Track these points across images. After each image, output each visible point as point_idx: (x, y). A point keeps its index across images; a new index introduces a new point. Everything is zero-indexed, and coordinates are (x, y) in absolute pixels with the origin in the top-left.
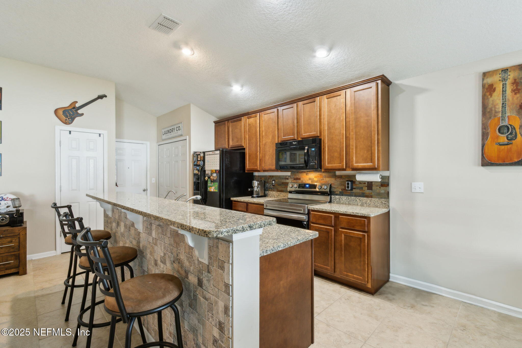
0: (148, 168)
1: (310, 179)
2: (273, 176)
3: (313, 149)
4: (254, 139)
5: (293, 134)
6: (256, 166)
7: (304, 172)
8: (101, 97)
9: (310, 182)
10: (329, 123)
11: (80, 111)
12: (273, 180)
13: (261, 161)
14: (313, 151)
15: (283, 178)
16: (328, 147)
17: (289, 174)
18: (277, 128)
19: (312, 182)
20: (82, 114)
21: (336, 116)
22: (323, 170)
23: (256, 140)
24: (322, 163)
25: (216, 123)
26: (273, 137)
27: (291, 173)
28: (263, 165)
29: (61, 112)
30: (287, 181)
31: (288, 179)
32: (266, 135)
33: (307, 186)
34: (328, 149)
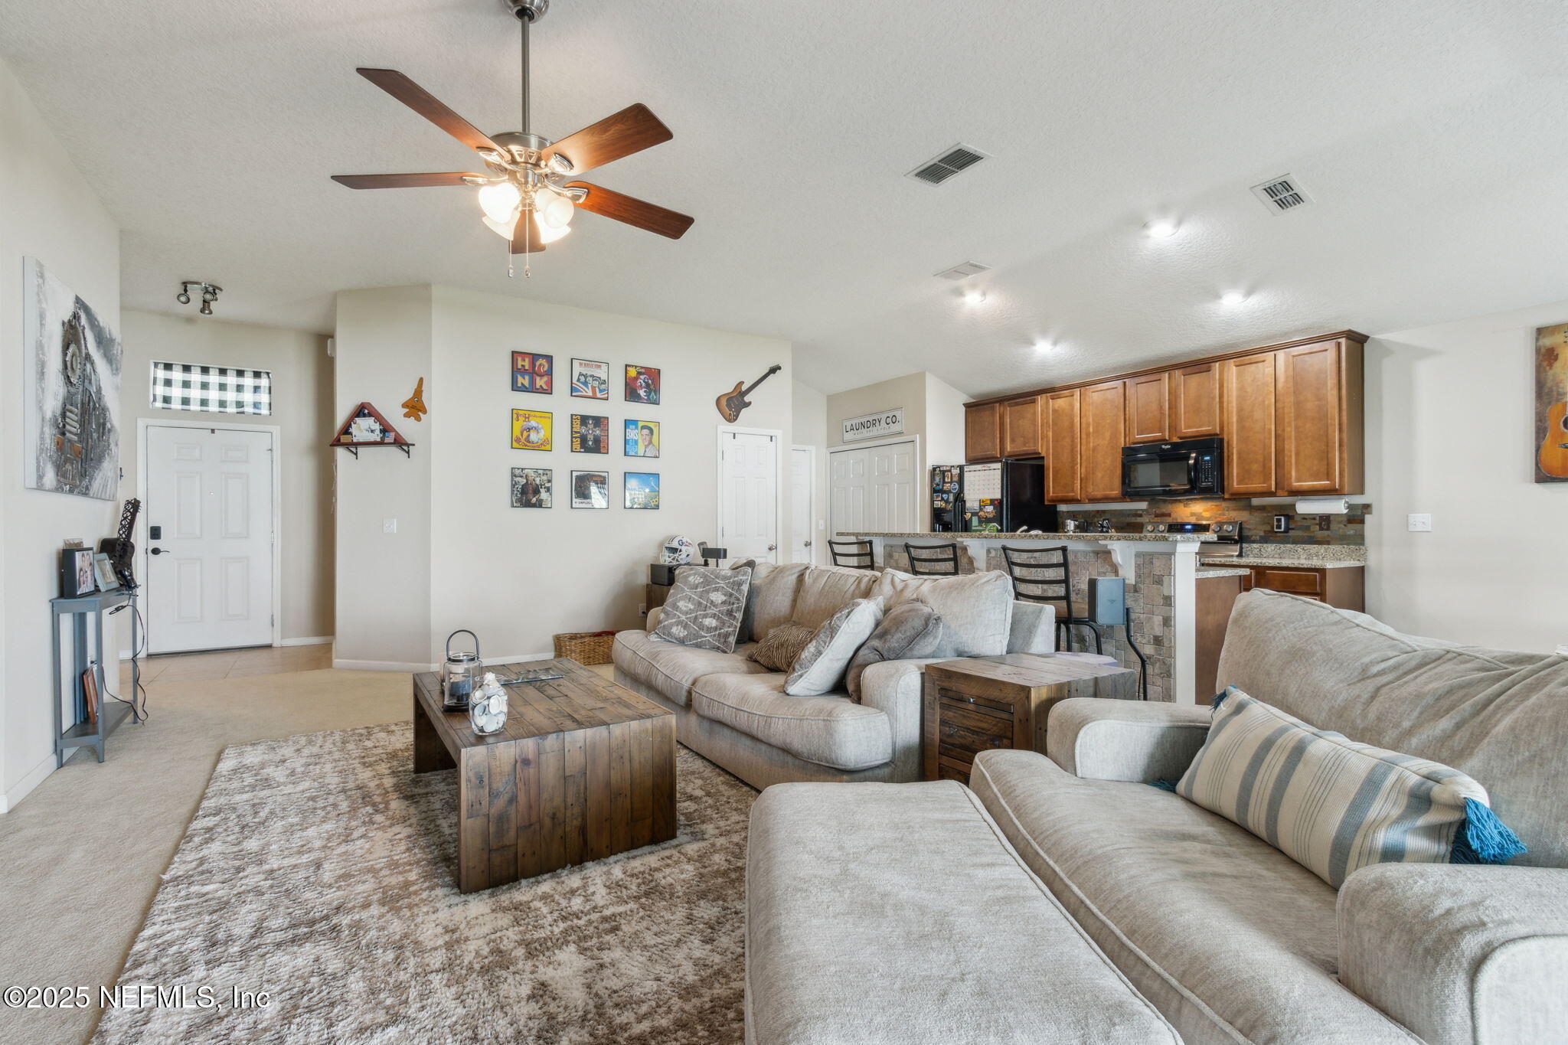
0: (814, 497)
1: (1193, 514)
2: (1104, 512)
3: (1208, 458)
4: (1068, 440)
5: (1161, 430)
6: (1073, 491)
7: (1180, 501)
8: (774, 370)
9: (1193, 520)
10: (1240, 410)
11: (747, 399)
12: (1104, 520)
13: (1084, 481)
14: (1207, 461)
15: (1129, 515)
16: (1239, 454)
17: (1143, 505)
18: (1123, 418)
19: (1197, 519)
20: (750, 403)
21: (1256, 398)
22: (1226, 496)
23: (1073, 441)
24: (1226, 483)
25: (968, 406)
26: (1114, 436)
27: (1149, 504)
28: (1090, 489)
29: (724, 402)
30: (1139, 520)
31: (1141, 516)
32: (1096, 431)
33: (1189, 527)
34: (1239, 458)
